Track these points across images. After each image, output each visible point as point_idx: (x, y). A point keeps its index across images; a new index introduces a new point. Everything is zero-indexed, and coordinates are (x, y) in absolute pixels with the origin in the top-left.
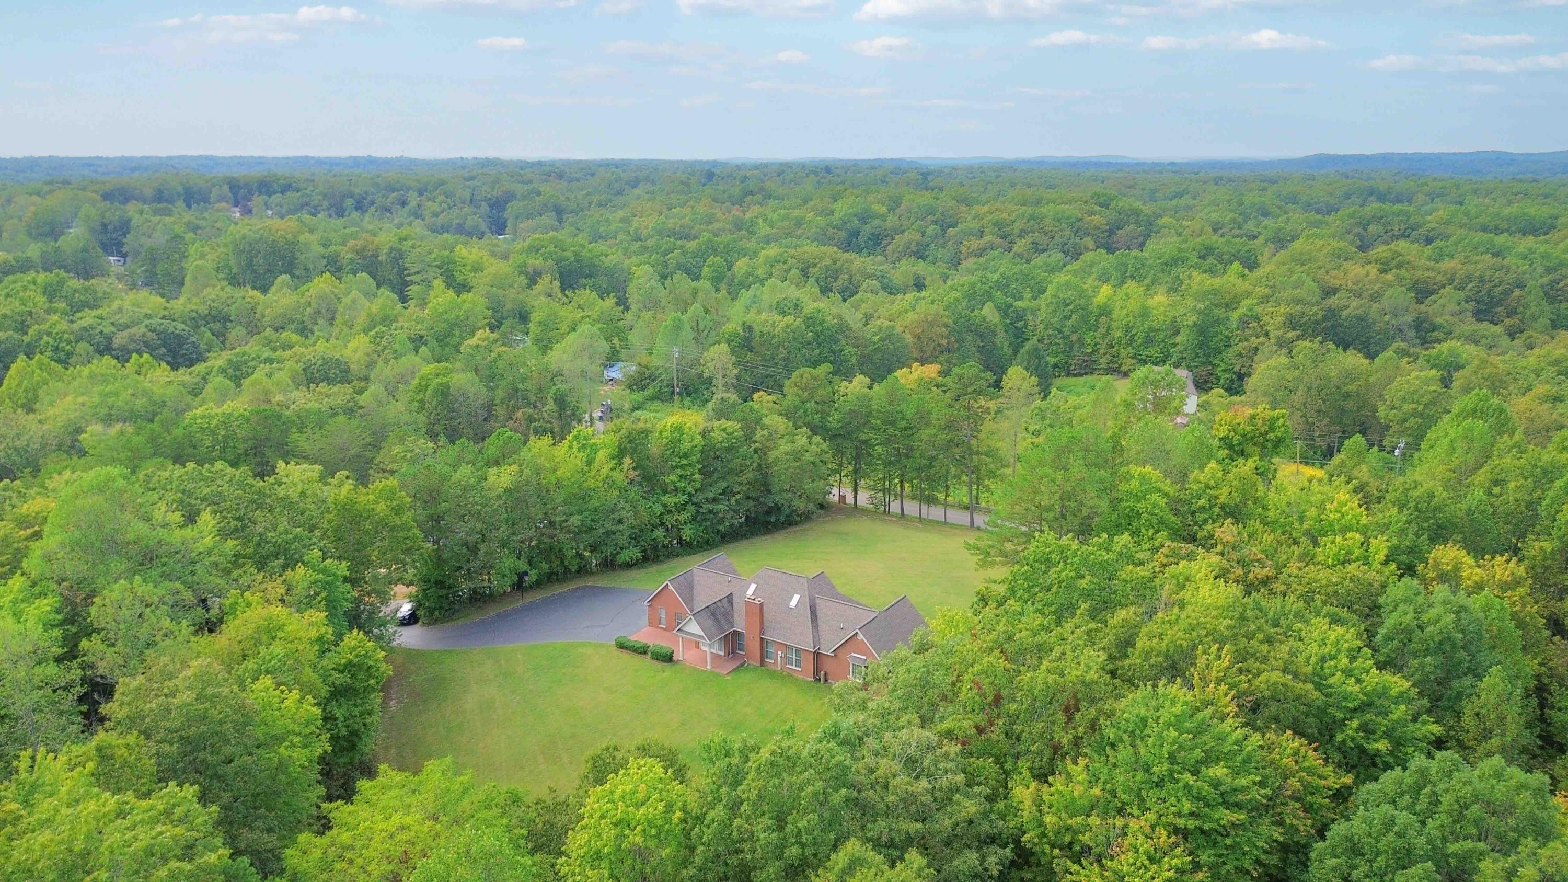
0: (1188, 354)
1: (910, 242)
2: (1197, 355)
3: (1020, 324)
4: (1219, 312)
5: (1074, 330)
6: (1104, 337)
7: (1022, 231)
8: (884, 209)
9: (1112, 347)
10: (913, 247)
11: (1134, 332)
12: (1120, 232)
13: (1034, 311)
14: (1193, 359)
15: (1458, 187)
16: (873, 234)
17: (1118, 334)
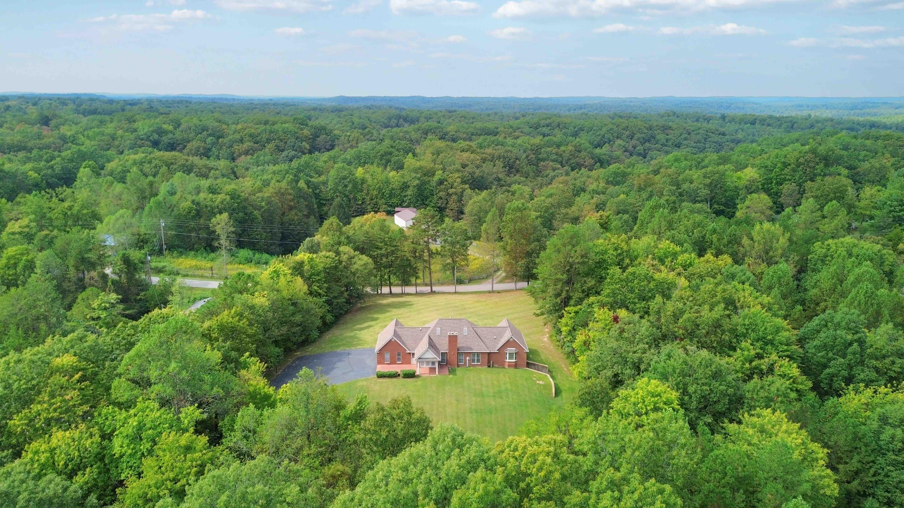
0: (414, 200)
1: (199, 147)
2: (418, 200)
3: (318, 191)
4: (426, 178)
5: (351, 193)
6: (367, 194)
7: (268, 139)
8: (171, 128)
9: (372, 199)
10: (201, 149)
11: (384, 191)
12: (319, 139)
13: (325, 183)
14: (416, 203)
15: (436, 114)
16: (169, 143)
17: (375, 193)
